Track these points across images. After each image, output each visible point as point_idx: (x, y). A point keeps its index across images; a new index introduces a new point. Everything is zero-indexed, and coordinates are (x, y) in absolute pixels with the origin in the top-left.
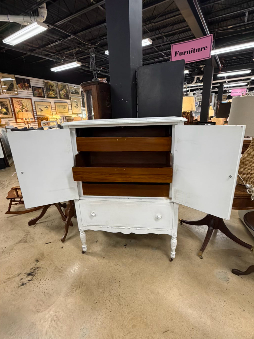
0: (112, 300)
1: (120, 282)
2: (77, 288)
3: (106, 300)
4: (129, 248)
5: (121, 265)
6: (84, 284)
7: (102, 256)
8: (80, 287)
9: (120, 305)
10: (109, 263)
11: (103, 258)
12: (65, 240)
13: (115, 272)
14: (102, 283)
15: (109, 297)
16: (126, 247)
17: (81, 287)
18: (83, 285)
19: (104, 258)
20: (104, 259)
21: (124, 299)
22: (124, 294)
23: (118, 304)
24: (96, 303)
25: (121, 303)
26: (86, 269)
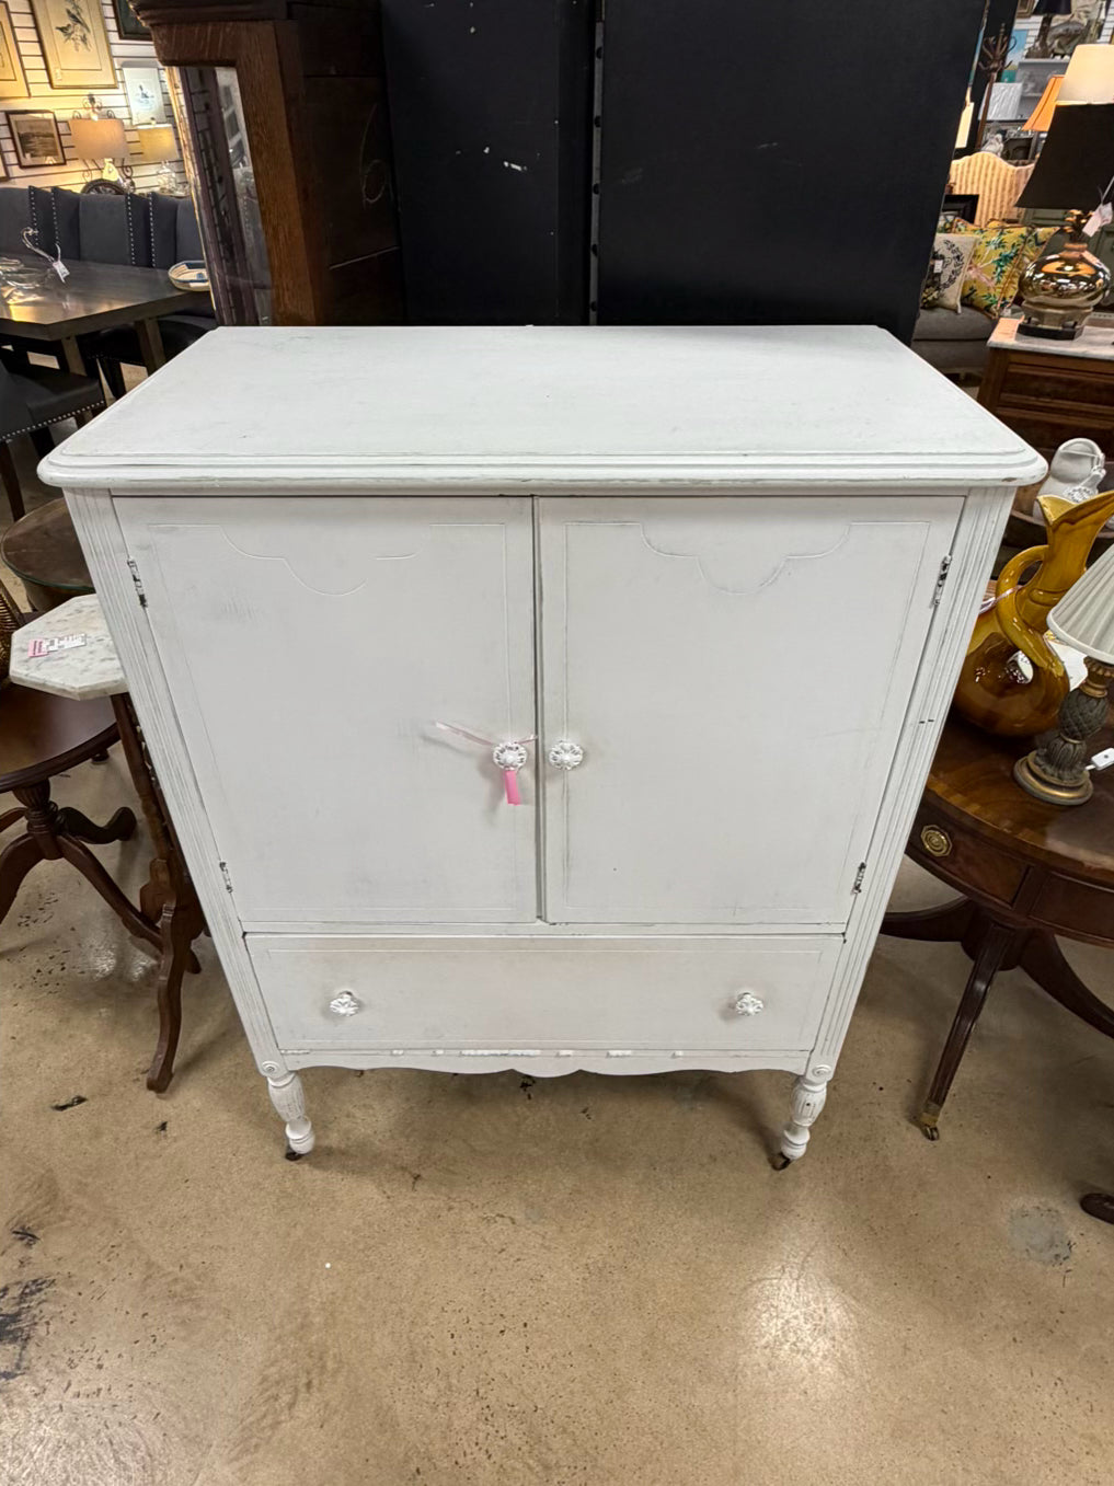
0: (502, 1443)
1: (525, 1325)
2: (296, 1390)
3: (468, 1451)
4: (547, 1102)
5: (519, 1217)
6: (330, 1365)
7: (403, 1169)
8: (309, 1385)
9: (547, 1467)
10: (450, 1209)
11: (412, 1180)
12: (171, 1076)
13: (491, 1263)
14: (432, 1341)
15: (481, 1426)
16: (529, 1097)
17: (315, 1382)
18: (323, 1367)
19: (417, 1177)
20: (419, 1182)
21: (565, 1431)
22: (559, 1401)
23: (531, 1462)
24: (418, 1471)
25: (552, 1459)
26: (328, 1265)
